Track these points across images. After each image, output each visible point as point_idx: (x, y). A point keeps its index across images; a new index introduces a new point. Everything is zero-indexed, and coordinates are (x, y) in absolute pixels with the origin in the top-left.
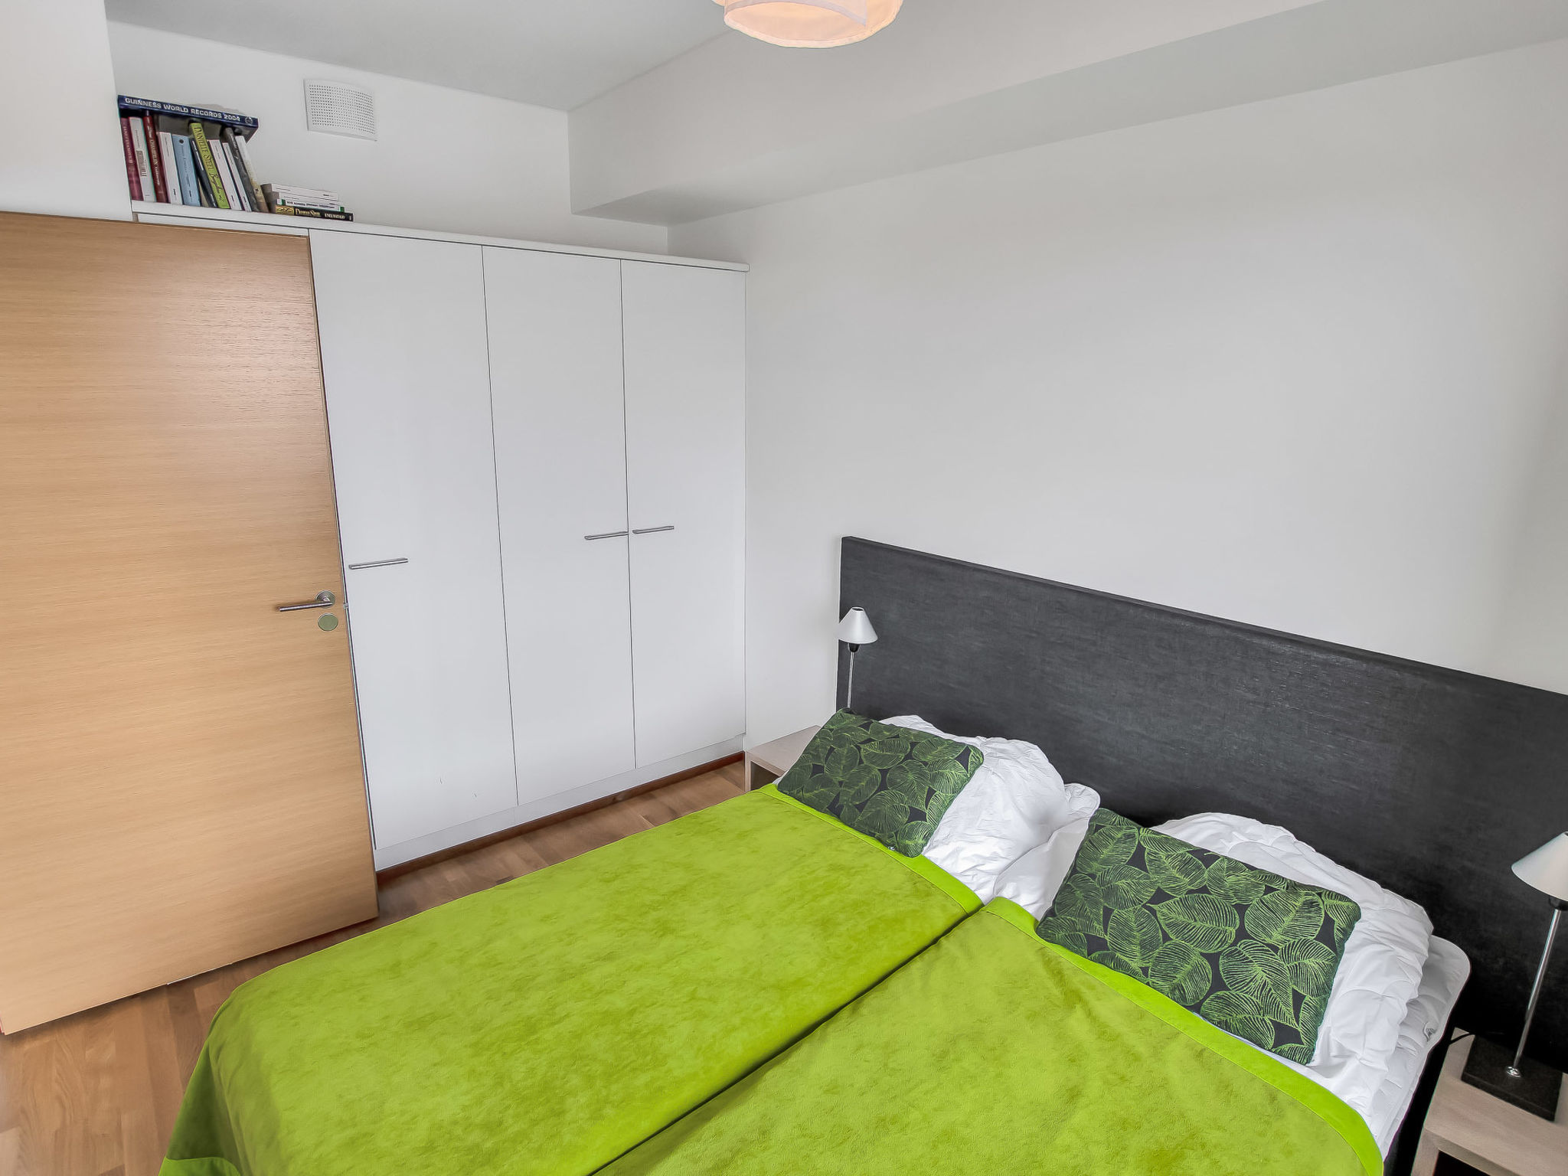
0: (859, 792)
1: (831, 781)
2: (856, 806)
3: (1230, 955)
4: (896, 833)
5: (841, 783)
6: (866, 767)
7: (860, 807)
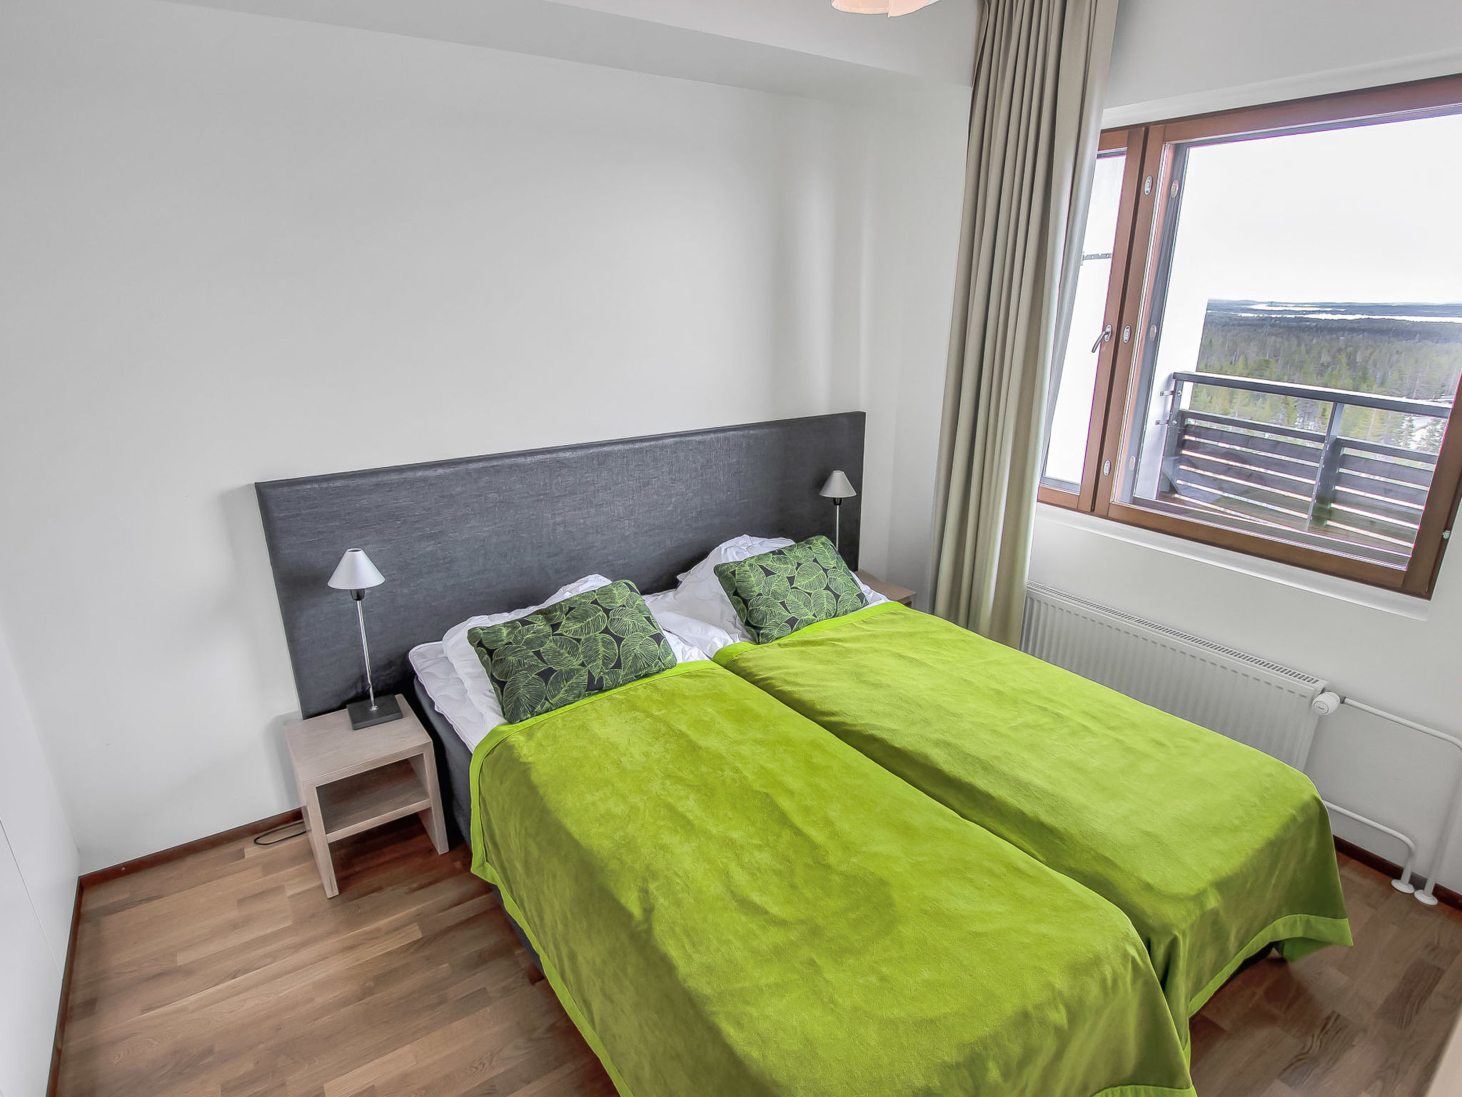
0: (605, 658)
1: (572, 670)
2: (613, 668)
3: (830, 582)
4: (659, 659)
5: (583, 664)
6: (587, 640)
7: (618, 665)
